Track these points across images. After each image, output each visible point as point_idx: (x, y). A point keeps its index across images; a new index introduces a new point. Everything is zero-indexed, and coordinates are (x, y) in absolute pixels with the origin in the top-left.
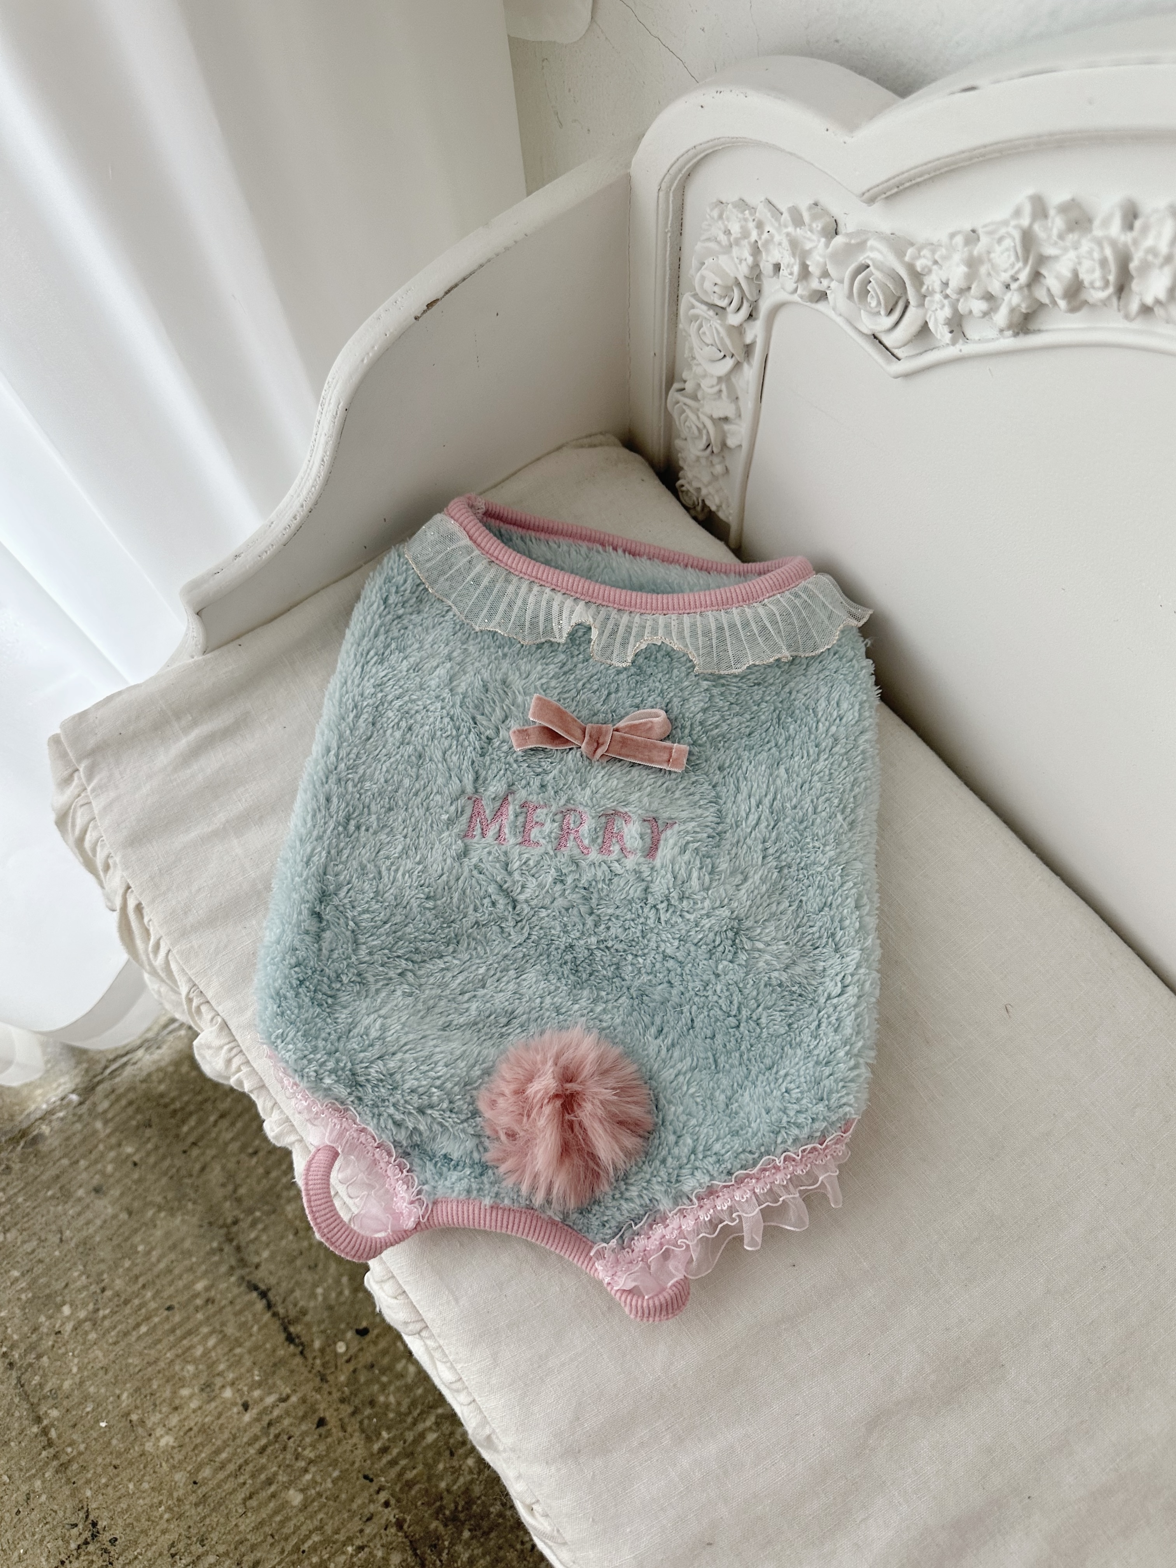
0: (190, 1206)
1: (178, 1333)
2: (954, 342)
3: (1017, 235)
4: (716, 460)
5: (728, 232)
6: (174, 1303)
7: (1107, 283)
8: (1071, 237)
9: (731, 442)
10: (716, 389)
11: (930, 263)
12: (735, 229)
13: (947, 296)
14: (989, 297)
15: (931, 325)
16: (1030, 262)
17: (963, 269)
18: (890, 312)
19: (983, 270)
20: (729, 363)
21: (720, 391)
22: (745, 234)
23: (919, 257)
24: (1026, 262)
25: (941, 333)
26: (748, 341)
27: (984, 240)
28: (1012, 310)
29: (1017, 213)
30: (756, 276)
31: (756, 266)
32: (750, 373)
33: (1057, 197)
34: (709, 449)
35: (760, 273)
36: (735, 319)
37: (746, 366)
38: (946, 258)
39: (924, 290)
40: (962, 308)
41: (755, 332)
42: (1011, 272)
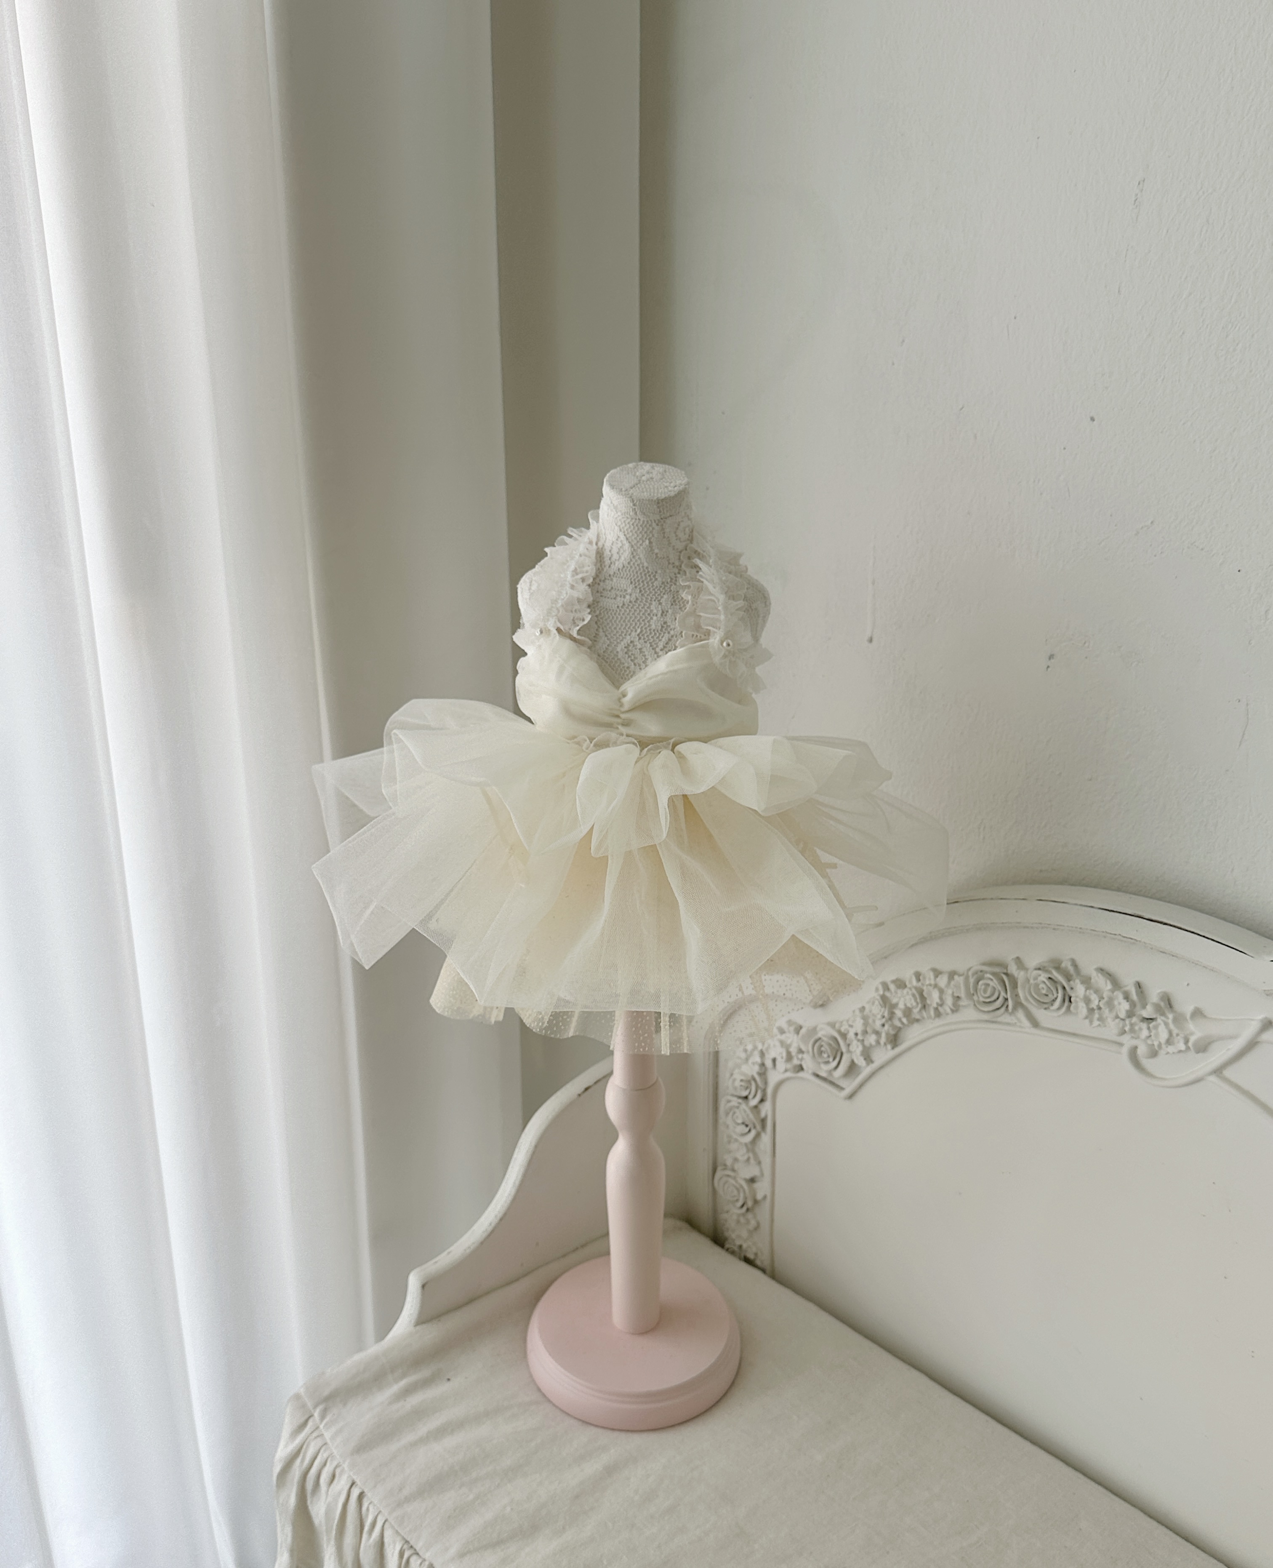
2: (868, 1064)
3: (878, 998)
4: (750, 1216)
5: (745, 1051)
7: (917, 1004)
8: (899, 991)
9: (759, 1197)
10: (746, 1157)
11: (847, 1027)
12: (750, 1047)
13: (858, 1040)
14: (877, 1033)
15: (856, 1061)
16: (887, 1008)
17: (862, 1021)
18: (834, 1059)
19: (870, 1021)
20: (753, 1133)
21: (748, 1159)
22: (755, 1048)
23: (841, 1026)
24: (885, 1007)
25: (860, 1061)
26: (763, 1115)
27: (867, 1007)
28: (887, 1034)
29: (877, 990)
30: (763, 1073)
31: (763, 1065)
32: (766, 1138)
33: (889, 978)
34: (745, 1208)
35: (766, 1069)
36: (754, 1102)
37: (763, 1135)
38: (854, 1021)
39: (848, 1042)
40: (867, 1043)
41: (766, 1108)
42: (881, 1014)
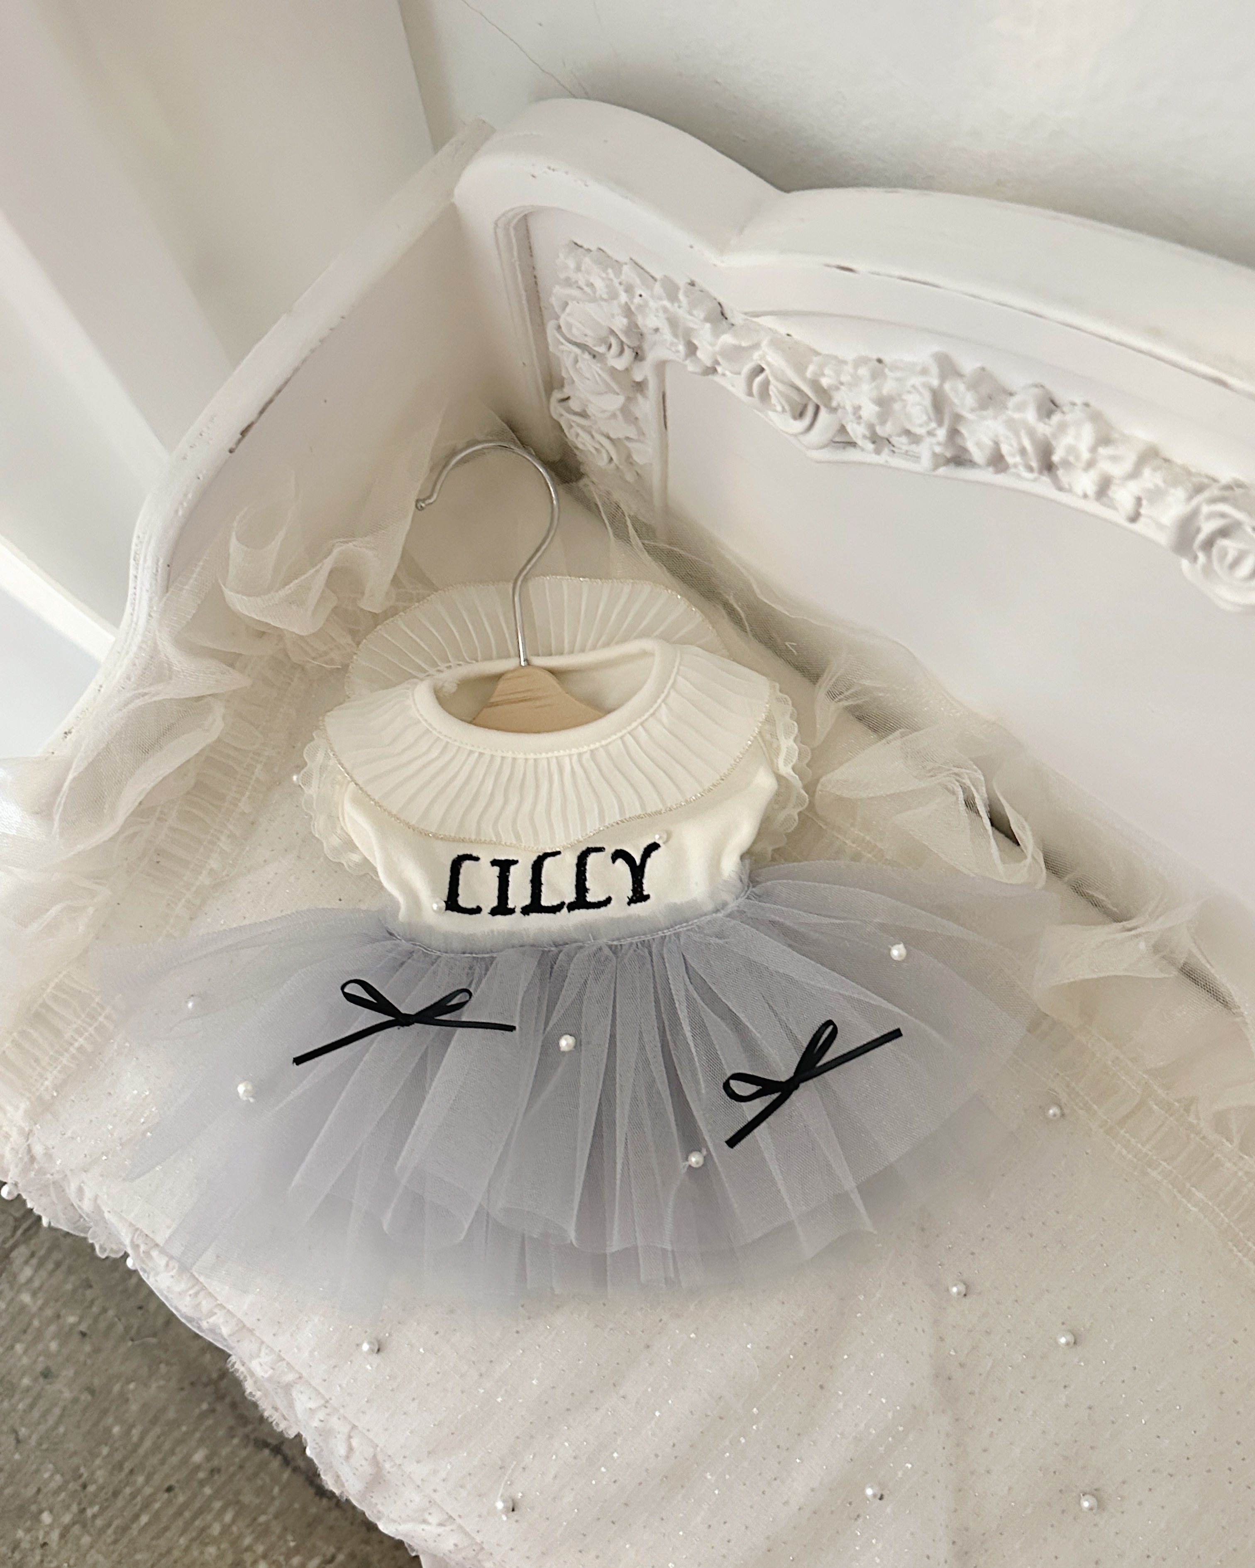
0: (163, 1368)
1: (187, 1515)
6: (172, 1482)
